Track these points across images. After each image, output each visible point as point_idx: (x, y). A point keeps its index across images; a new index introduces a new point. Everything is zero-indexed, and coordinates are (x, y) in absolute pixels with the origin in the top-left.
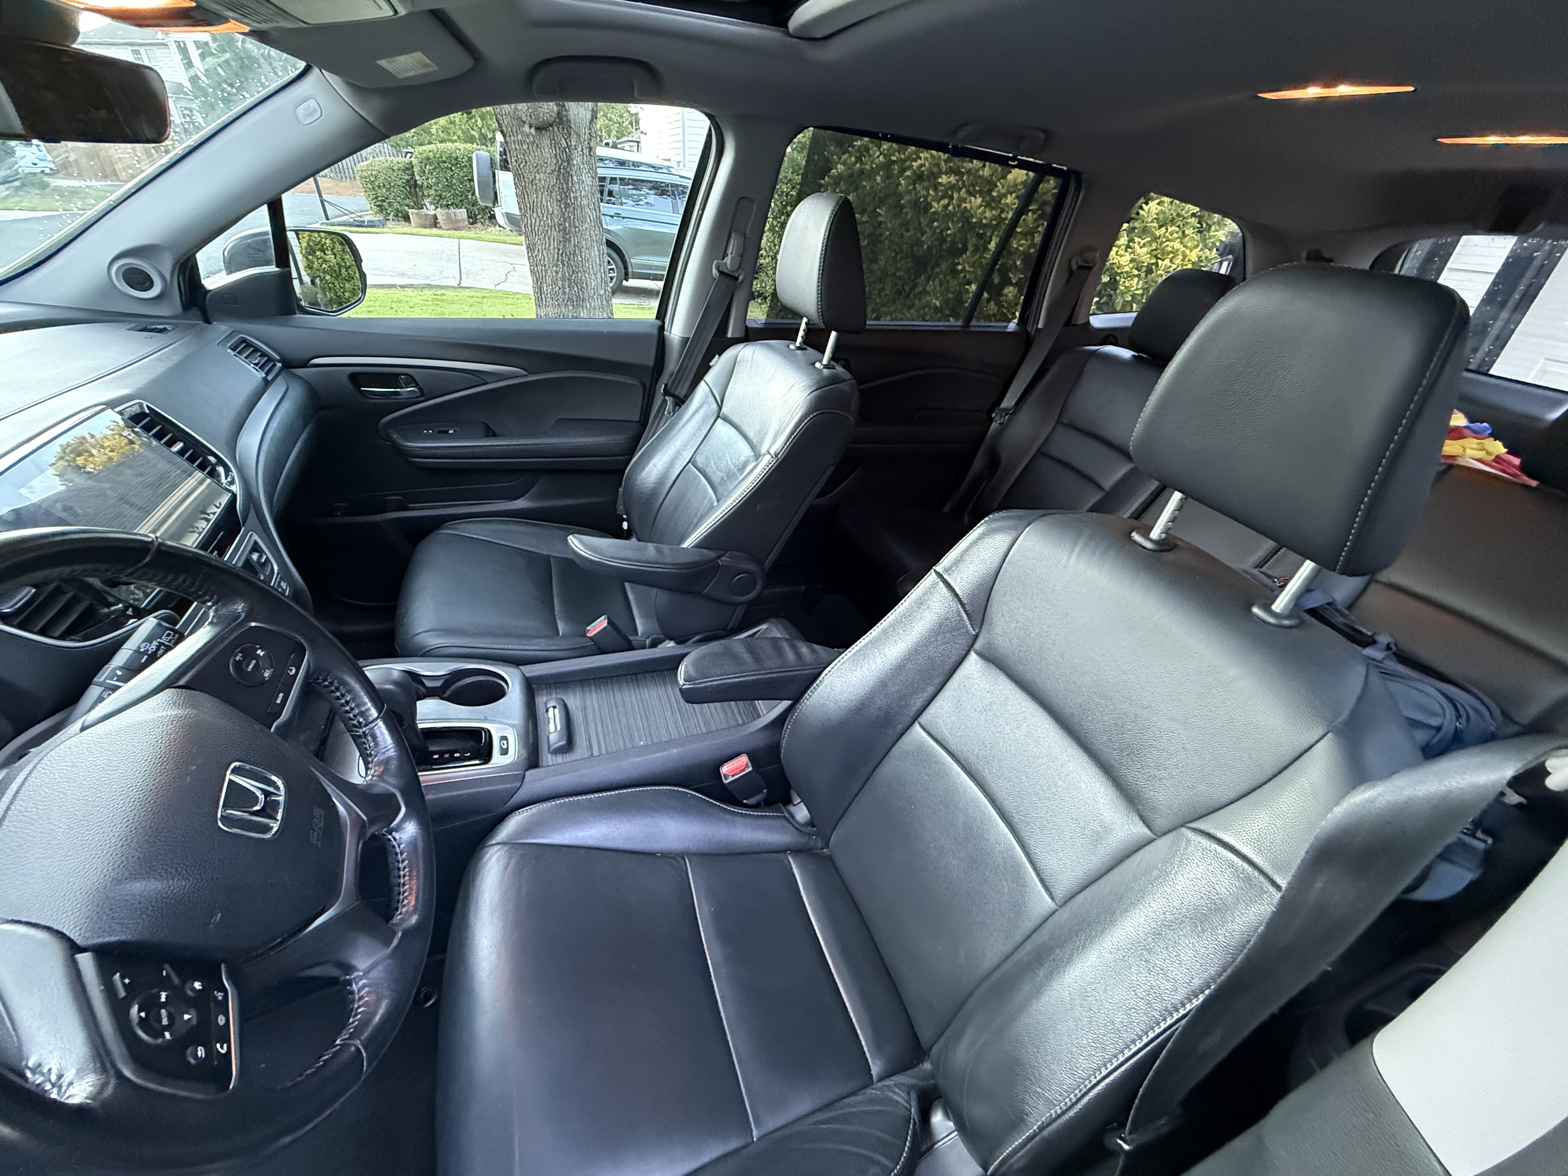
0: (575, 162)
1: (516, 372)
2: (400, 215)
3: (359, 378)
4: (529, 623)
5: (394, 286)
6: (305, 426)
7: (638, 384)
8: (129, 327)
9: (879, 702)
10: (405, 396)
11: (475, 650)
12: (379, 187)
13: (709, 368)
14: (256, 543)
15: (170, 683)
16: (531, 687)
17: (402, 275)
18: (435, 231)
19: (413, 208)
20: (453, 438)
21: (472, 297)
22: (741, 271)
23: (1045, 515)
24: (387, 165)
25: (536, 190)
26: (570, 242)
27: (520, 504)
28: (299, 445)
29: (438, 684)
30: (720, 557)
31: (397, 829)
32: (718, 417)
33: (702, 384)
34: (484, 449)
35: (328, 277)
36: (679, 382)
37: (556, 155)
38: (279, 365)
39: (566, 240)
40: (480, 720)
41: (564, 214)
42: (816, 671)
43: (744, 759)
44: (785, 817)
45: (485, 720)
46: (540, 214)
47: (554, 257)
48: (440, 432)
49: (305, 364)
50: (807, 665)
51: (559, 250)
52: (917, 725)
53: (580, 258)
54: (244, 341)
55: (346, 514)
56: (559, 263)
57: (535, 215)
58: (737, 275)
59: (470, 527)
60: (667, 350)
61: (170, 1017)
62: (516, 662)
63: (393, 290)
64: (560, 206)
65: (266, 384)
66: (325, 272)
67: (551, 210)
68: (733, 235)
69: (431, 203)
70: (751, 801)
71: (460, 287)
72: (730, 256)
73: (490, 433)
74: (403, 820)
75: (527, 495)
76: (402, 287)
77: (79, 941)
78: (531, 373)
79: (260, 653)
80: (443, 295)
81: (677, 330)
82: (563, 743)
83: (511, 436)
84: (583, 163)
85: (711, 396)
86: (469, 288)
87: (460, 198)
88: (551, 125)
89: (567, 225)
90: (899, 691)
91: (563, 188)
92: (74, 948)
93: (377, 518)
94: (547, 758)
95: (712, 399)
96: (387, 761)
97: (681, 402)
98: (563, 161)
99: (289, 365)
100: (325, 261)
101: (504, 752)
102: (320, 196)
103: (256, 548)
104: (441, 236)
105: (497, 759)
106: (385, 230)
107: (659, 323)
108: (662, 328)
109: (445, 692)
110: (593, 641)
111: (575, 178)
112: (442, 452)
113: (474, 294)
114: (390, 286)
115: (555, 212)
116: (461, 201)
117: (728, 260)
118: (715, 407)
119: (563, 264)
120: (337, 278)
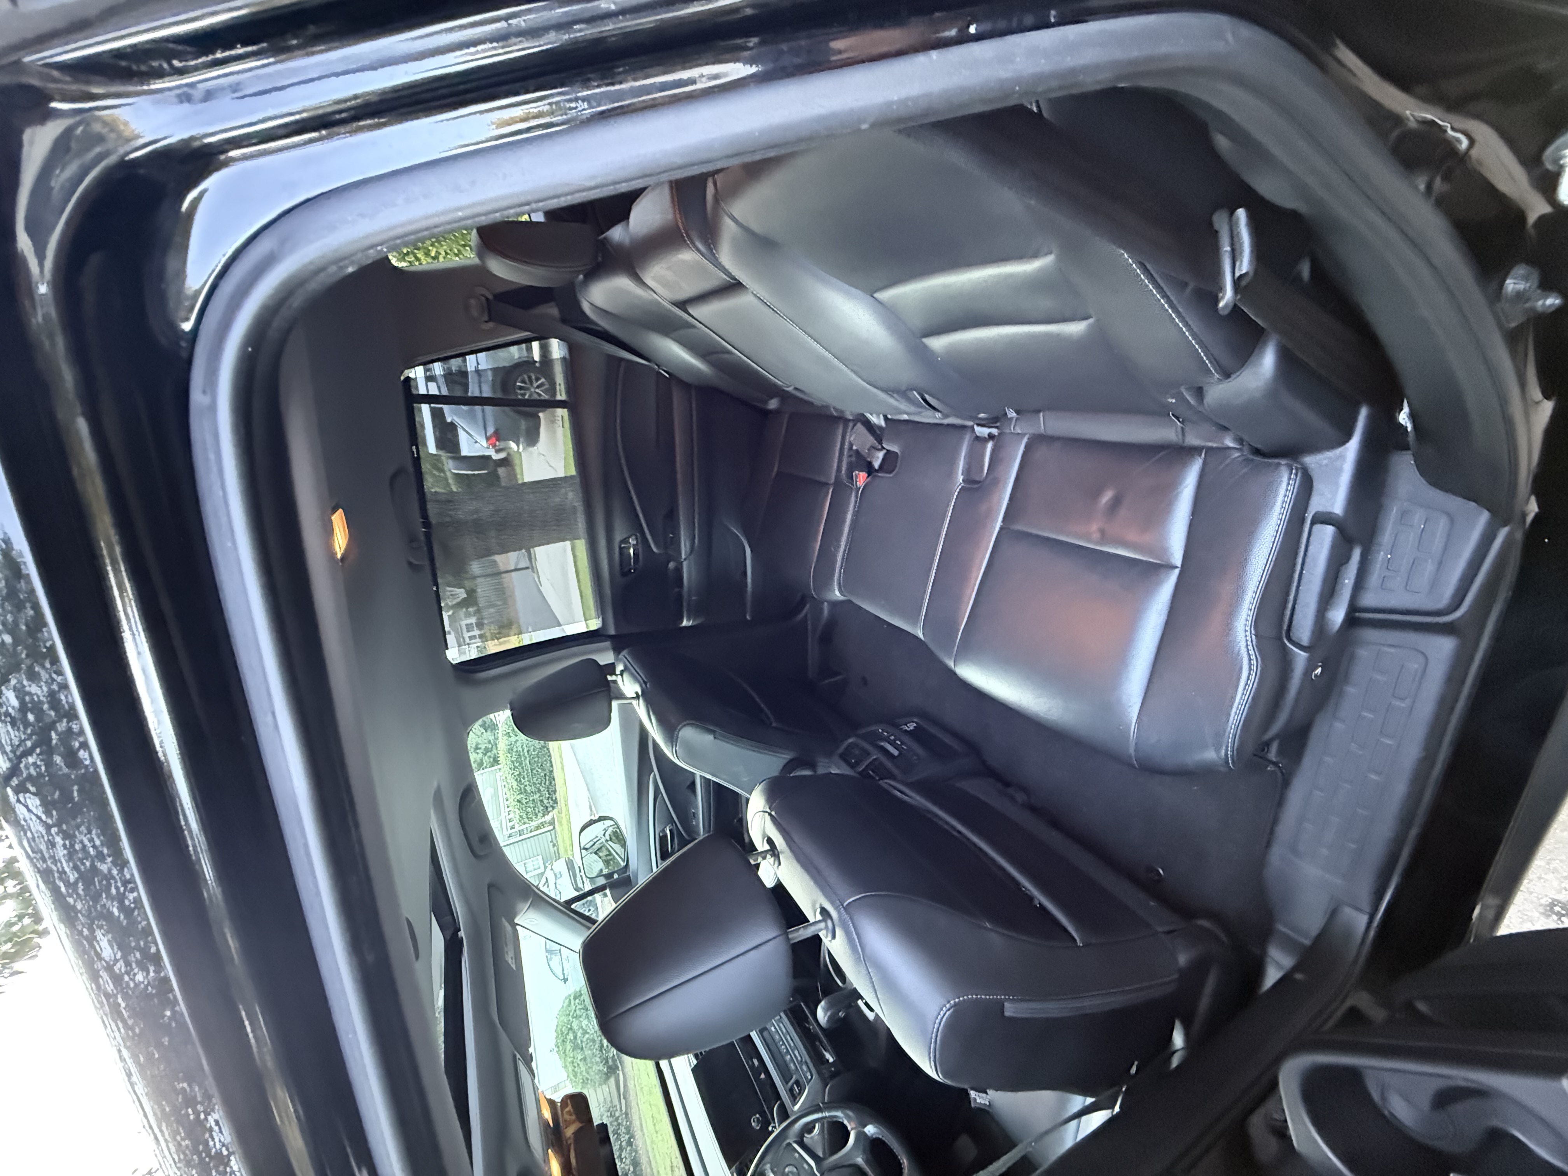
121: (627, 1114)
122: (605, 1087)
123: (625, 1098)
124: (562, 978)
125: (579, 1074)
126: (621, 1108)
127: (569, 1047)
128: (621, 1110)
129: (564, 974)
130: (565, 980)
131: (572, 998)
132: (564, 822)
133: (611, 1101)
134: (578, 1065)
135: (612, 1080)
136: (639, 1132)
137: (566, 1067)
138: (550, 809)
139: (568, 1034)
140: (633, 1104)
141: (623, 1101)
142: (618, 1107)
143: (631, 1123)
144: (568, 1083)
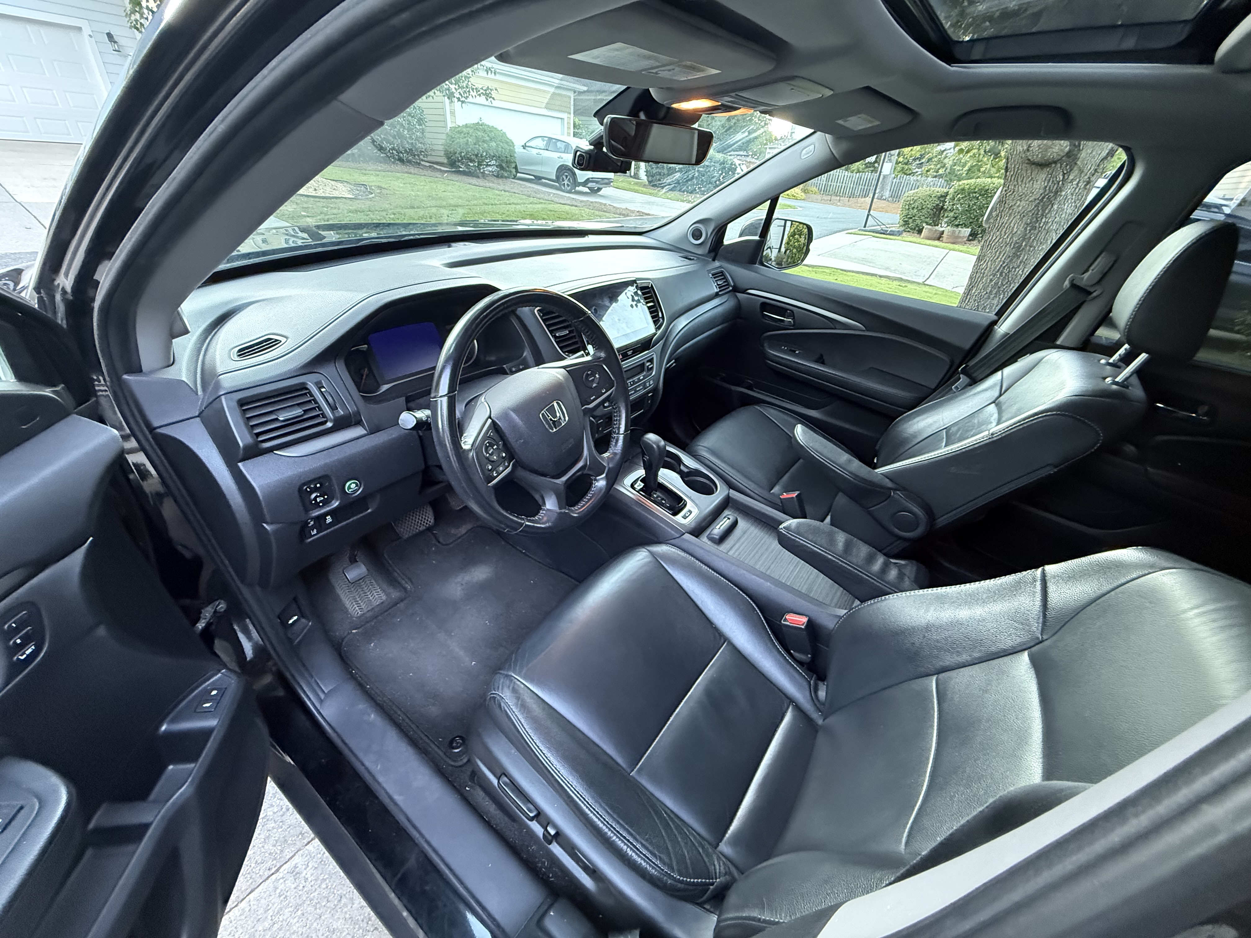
0: (1063, 193)
1: (858, 326)
2: (917, 229)
3: (767, 306)
4: (760, 476)
5: (875, 275)
6: (722, 323)
7: (948, 361)
8: (682, 255)
9: (917, 640)
10: (786, 324)
11: (718, 469)
12: (913, 208)
13: (1016, 361)
14: (653, 358)
15: (564, 367)
16: (726, 503)
17: (887, 269)
18: (936, 243)
19: (930, 224)
20: (797, 356)
21: (926, 292)
22: (1097, 287)
23: (1202, 570)
24: (928, 193)
25: (1010, 215)
26: (1019, 257)
27: (813, 413)
28: (714, 330)
29: (686, 470)
30: (895, 490)
31: (597, 481)
32: (994, 402)
33: (999, 373)
34: (808, 368)
35: (795, 250)
36: (981, 367)
37: (1046, 187)
38: (731, 288)
39: (1016, 255)
40: (687, 496)
41: (1026, 235)
42: (890, 590)
43: (804, 620)
44: (809, 682)
45: (690, 498)
46: (1003, 233)
47: (996, 268)
48: (791, 350)
49: (744, 291)
50: (883, 581)
51: (1004, 263)
52: (934, 678)
53: (1020, 272)
54: (722, 272)
55: (723, 380)
56: (998, 274)
57: (998, 233)
58: (1092, 290)
59: (772, 411)
60: (987, 341)
61: (492, 452)
62: (730, 485)
63: (874, 278)
64: (1026, 229)
65: (717, 295)
66: (794, 247)
67: (1015, 230)
68: (1103, 255)
69: (946, 222)
70: (797, 655)
71: (924, 284)
72: (1090, 271)
73: (821, 361)
74: (602, 479)
75: (823, 409)
76: (881, 276)
77: (492, 416)
78: (868, 330)
79: (597, 376)
80: (906, 286)
81: (1004, 327)
82: (717, 537)
83: (834, 367)
84: (1072, 194)
85: (999, 385)
86: (930, 286)
87: (971, 220)
88: (1055, 162)
89: (1024, 244)
90: (938, 641)
91: (1037, 214)
92: (490, 417)
93: (734, 388)
94: (704, 538)
95: (998, 388)
96: (615, 454)
97: (974, 381)
98: (1050, 192)
99: (736, 289)
100: (798, 241)
101: (685, 517)
102: (869, 211)
103: (651, 361)
104: (937, 247)
105: (679, 518)
106: (899, 238)
107: (996, 318)
108: (995, 323)
109: (686, 477)
110: (782, 502)
111: (1055, 207)
112: (783, 361)
113: (930, 290)
114: (872, 275)
115: (1019, 232)
116: (971, 223)
117: (1086, 275)
118: (997, 394)
119: (1001, 275)
120: (799, 252)
121: (419, 164)
122: (442, 153)
123: (430, 167)
124: (527, 144)
125: (458, 135)
126: (424, 161)
127: (479, 133)
128: (423, 160)
129: (529, 147)
130: (524, 147)
131: (512, 148)
132: (636, 188)
133: (431, 155)
134: (465, 137)
135: (445, 161)
136: (406, 170)
137: (466, 126)
138: (650, 179)
139: (488, 136)
140: (425, 172)
141: (428, 164)
142: (425, 159)
143: (413, 165)
144: (454, 125)
